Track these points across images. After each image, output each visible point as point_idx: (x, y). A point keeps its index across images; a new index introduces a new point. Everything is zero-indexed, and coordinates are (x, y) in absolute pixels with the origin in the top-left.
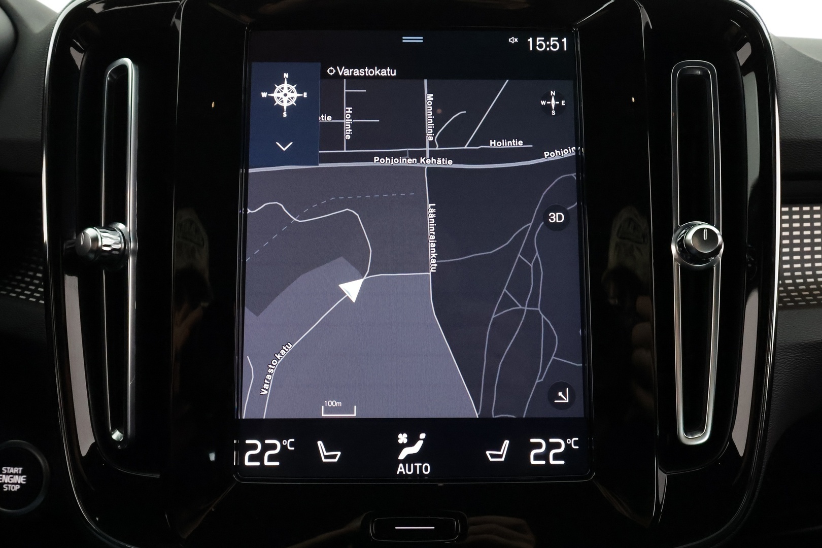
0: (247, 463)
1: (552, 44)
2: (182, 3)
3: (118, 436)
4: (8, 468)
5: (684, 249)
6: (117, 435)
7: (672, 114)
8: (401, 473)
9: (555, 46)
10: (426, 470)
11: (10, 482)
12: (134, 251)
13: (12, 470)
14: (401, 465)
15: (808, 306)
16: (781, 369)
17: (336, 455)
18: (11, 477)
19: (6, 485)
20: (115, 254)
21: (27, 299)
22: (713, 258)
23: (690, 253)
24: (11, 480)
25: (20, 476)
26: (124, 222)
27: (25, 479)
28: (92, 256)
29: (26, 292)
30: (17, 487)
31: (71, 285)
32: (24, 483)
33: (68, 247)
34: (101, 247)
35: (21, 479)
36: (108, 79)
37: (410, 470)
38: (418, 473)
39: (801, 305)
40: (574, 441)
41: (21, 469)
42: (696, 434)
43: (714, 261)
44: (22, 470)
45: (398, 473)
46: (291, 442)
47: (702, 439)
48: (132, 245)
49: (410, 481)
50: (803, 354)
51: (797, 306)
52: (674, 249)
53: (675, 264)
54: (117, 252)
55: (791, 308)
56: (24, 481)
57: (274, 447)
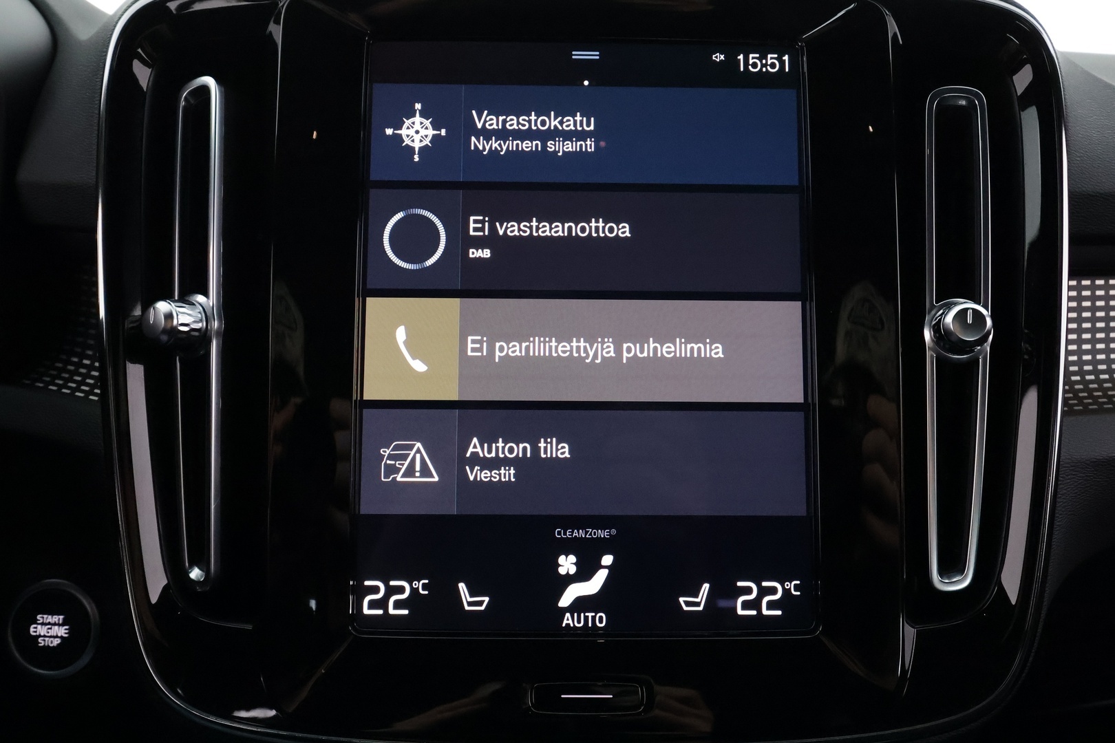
0: (366, 611)
1: (769, 62)
2: (282, 4)
3: (197, 576)
4: (45, 616)
5: (942, 335)
6: (195, 574)
7: (927, 151)
8: (568, 625)
9: (773, 66)
10: (601, 621)
11: (47, 635)
12: (218, 333)
13: (50, 619)
14: (568, 615)
15: (1101, 410)
16: (1066, 493)
17: (483, 601)
18: (49, 629)
19: (42, 638)
20: (195, 336)
21: (72, 394)
22: (979, 348)
23: (949, 340)
24: (48, 632)
25: (61, 627)
26: (205, 293)
27: (67, 631)
28: (164, 338)
29: (70, 384)
30: (56, 642)
31: (135, 375)
32: (66, 635)
33: (132, 325)
34: (176, 328)
35: (62, 631)
36: (183, 103)
37: (579, 622)
38: (590, 625)
39: (1092, 409)
40: (795, 584)
41: (61, 617)
42: (955, 576)
43: (980, 352)
44: (64, 619)
45: (564, 625)
46: (423, 584)
47: (961, 583)
48: (216, 324)
49: (580, 635)
50: (1094, 474)
51: (1086, 411)
52: (927, 335)
53: (928, 354)
54: (196, 334)
55: (1079, 413)
56: (66, 633)
57: (401, 590)
